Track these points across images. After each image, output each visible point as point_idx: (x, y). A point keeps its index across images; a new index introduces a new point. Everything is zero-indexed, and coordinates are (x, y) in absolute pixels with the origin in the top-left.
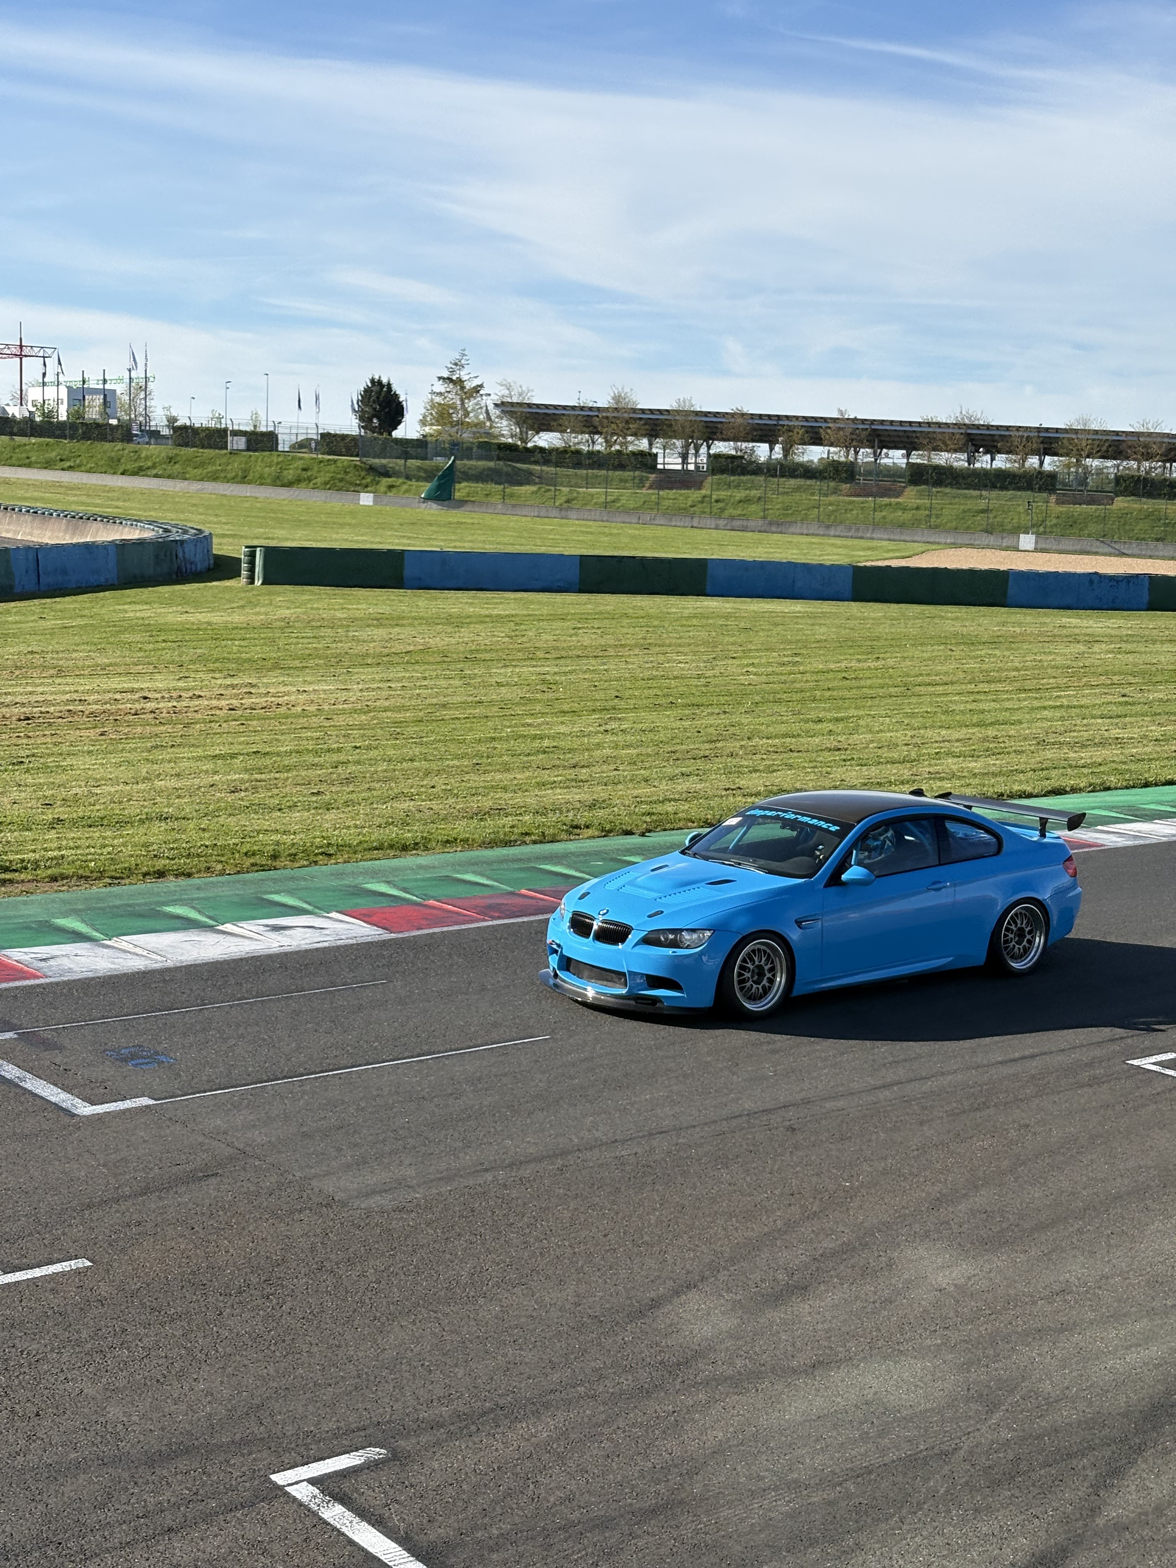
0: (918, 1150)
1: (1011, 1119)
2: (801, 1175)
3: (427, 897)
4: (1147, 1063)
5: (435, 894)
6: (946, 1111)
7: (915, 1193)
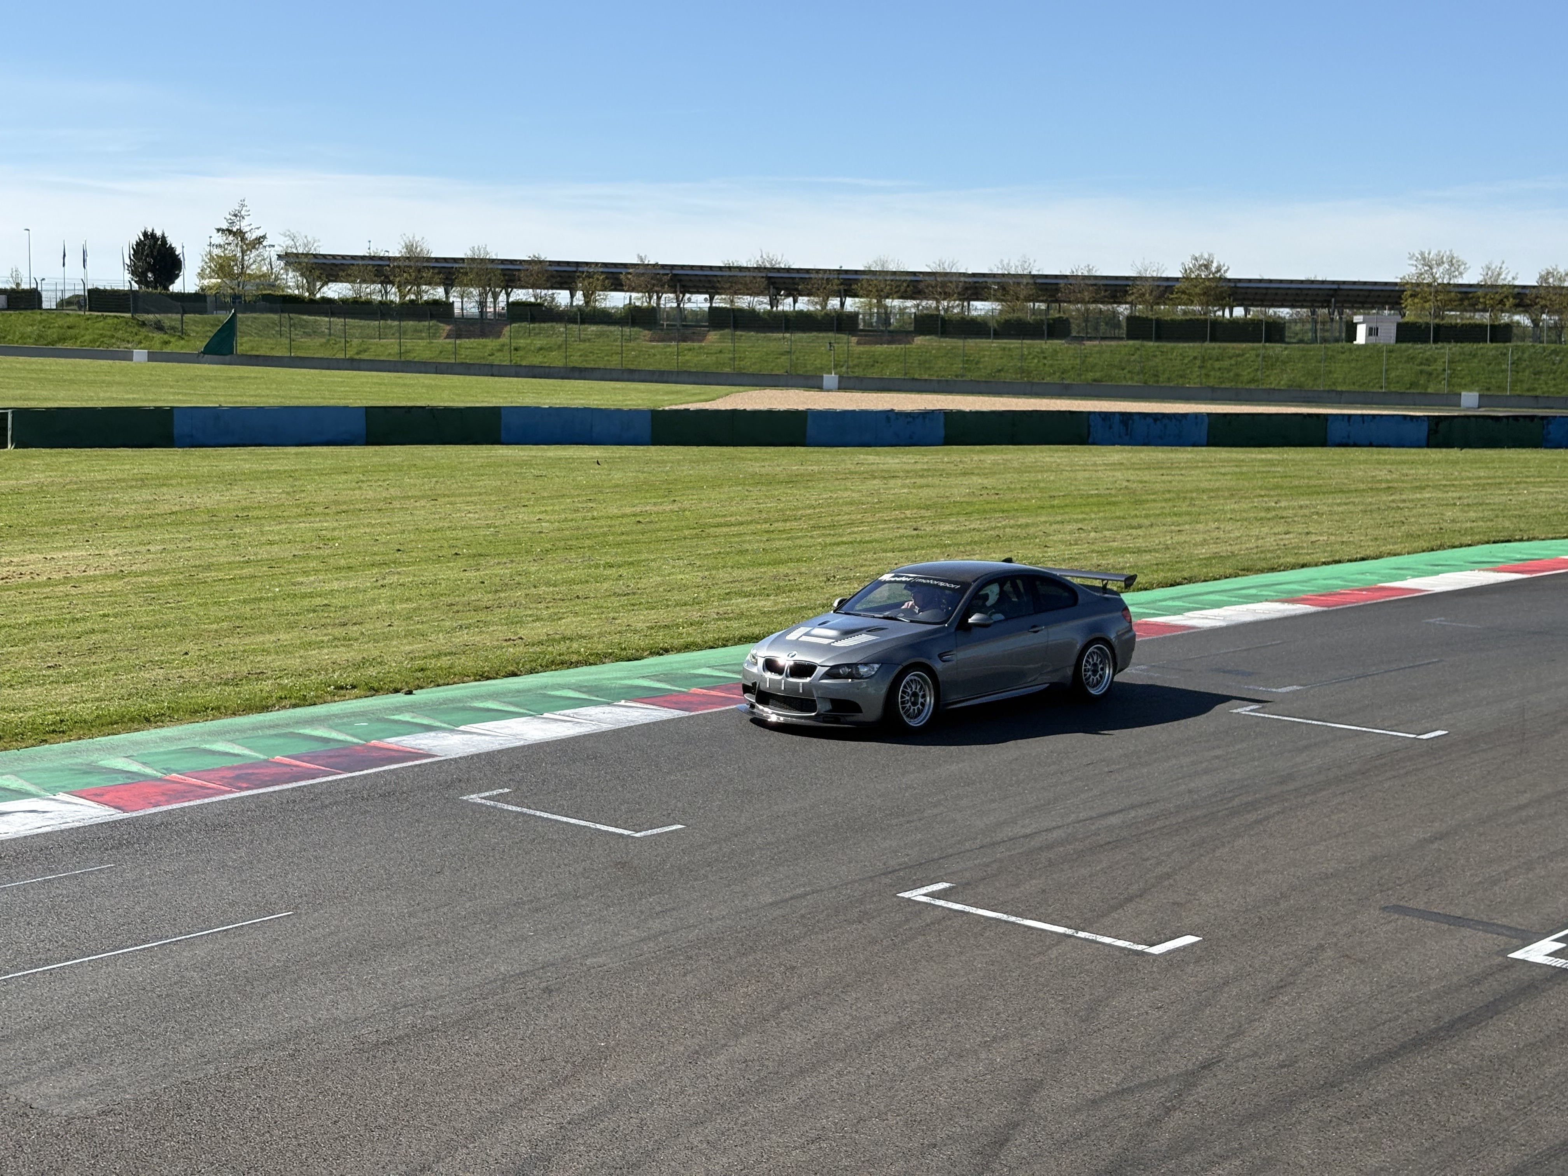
0: (679, 1002)
1: (777, 962)
2: (554, 1038)
3: (169, 770)
4: (918, 895)
5: (178, 767)
6: (712, 959)
7: (674, 1047)
